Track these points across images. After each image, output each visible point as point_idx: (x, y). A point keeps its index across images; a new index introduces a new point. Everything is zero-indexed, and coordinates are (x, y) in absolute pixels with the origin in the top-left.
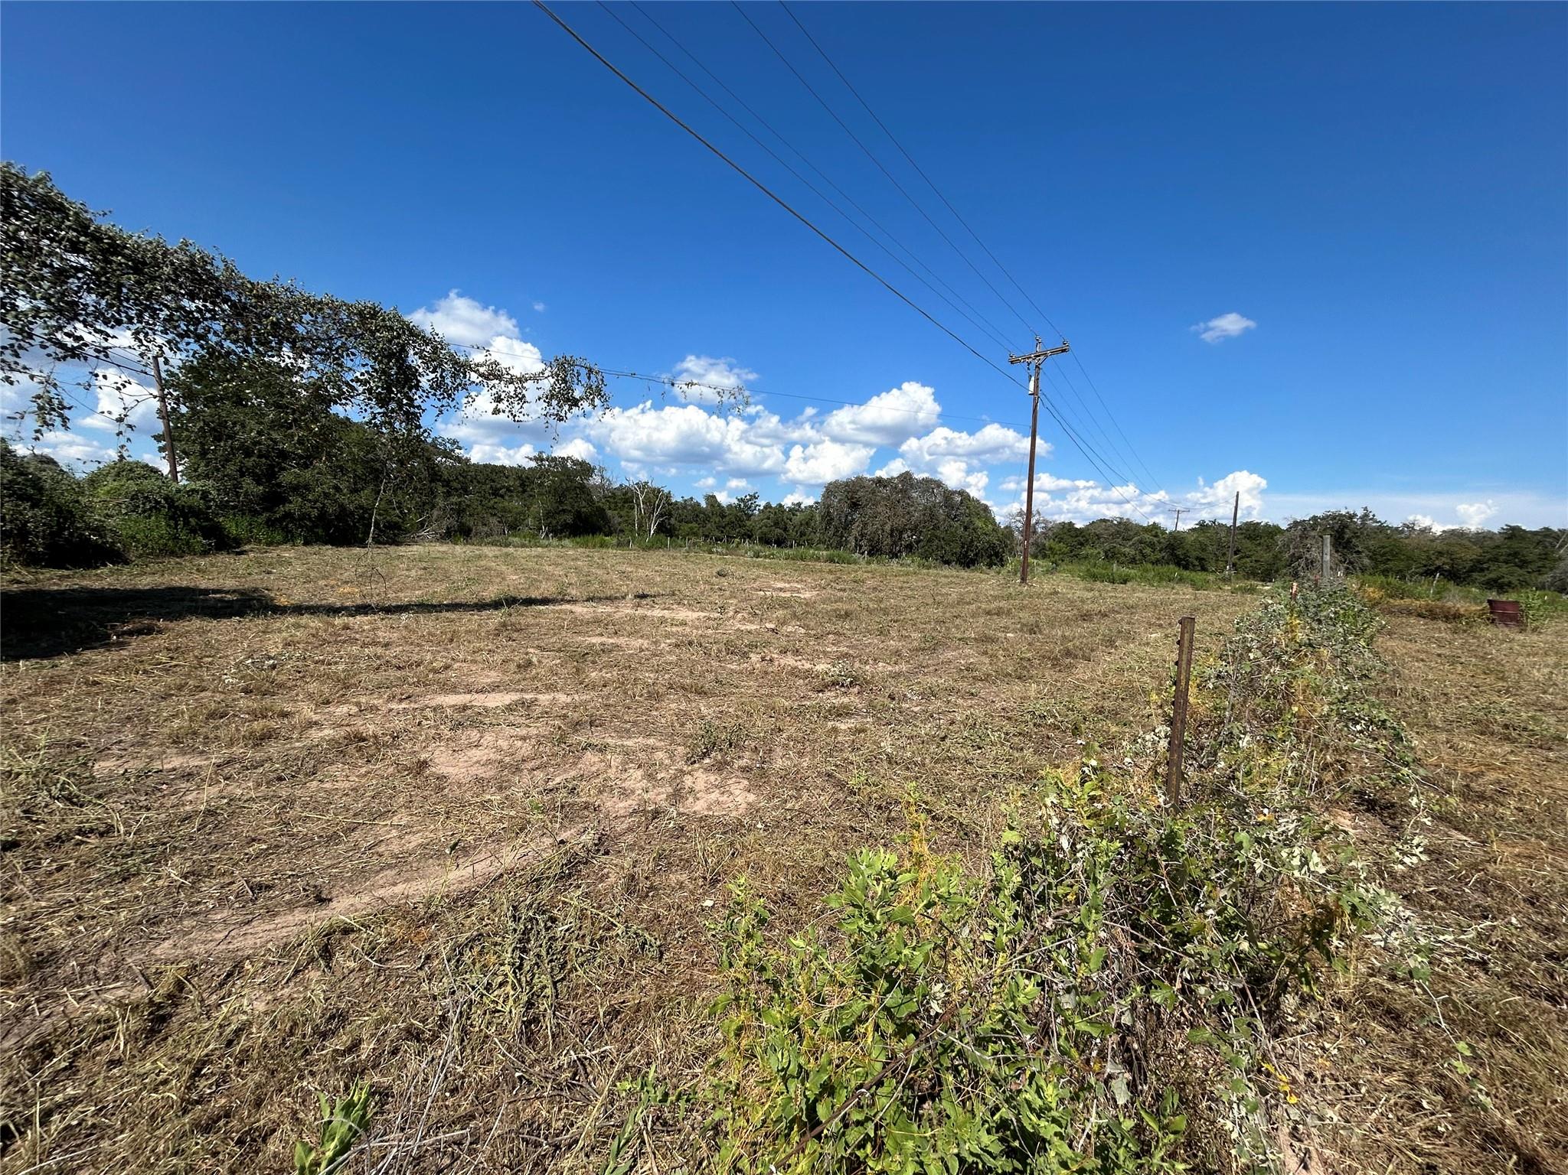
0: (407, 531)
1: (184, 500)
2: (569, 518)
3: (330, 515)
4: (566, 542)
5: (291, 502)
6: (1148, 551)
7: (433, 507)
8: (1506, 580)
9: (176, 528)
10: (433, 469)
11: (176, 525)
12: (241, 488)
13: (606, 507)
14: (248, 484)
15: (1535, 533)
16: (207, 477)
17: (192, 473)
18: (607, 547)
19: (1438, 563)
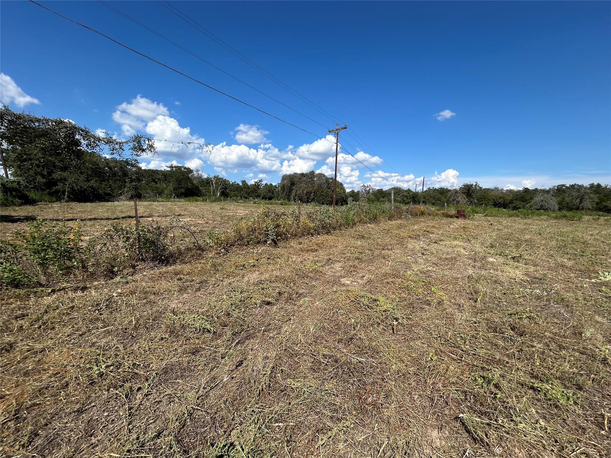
0: (114, 197)
1: (10, 185)
2: (183, 191)
3: (76, 190)
4: (182, 200)
5: (58, 185)
6: (405, 199)
7: (125, 187)
8: (518, 206)
9: (7, 196)
10: (124, 171)
11: (7, 195)
12: (36, 180)
13: (199, 186)
14: (39, 178)
15: (533, 190)
16: (21, 176)
17: (14, 174)
18: (198, 201)
19: (500, 201)
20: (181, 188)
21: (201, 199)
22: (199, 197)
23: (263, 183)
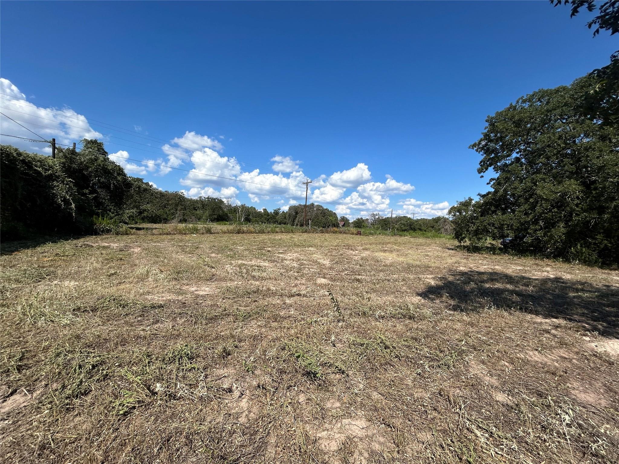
13: (228, 213)
20: (214, 214)
21: (229, 223)
22: (227, 221)
23: (280, 211)
